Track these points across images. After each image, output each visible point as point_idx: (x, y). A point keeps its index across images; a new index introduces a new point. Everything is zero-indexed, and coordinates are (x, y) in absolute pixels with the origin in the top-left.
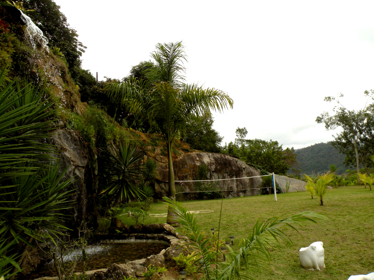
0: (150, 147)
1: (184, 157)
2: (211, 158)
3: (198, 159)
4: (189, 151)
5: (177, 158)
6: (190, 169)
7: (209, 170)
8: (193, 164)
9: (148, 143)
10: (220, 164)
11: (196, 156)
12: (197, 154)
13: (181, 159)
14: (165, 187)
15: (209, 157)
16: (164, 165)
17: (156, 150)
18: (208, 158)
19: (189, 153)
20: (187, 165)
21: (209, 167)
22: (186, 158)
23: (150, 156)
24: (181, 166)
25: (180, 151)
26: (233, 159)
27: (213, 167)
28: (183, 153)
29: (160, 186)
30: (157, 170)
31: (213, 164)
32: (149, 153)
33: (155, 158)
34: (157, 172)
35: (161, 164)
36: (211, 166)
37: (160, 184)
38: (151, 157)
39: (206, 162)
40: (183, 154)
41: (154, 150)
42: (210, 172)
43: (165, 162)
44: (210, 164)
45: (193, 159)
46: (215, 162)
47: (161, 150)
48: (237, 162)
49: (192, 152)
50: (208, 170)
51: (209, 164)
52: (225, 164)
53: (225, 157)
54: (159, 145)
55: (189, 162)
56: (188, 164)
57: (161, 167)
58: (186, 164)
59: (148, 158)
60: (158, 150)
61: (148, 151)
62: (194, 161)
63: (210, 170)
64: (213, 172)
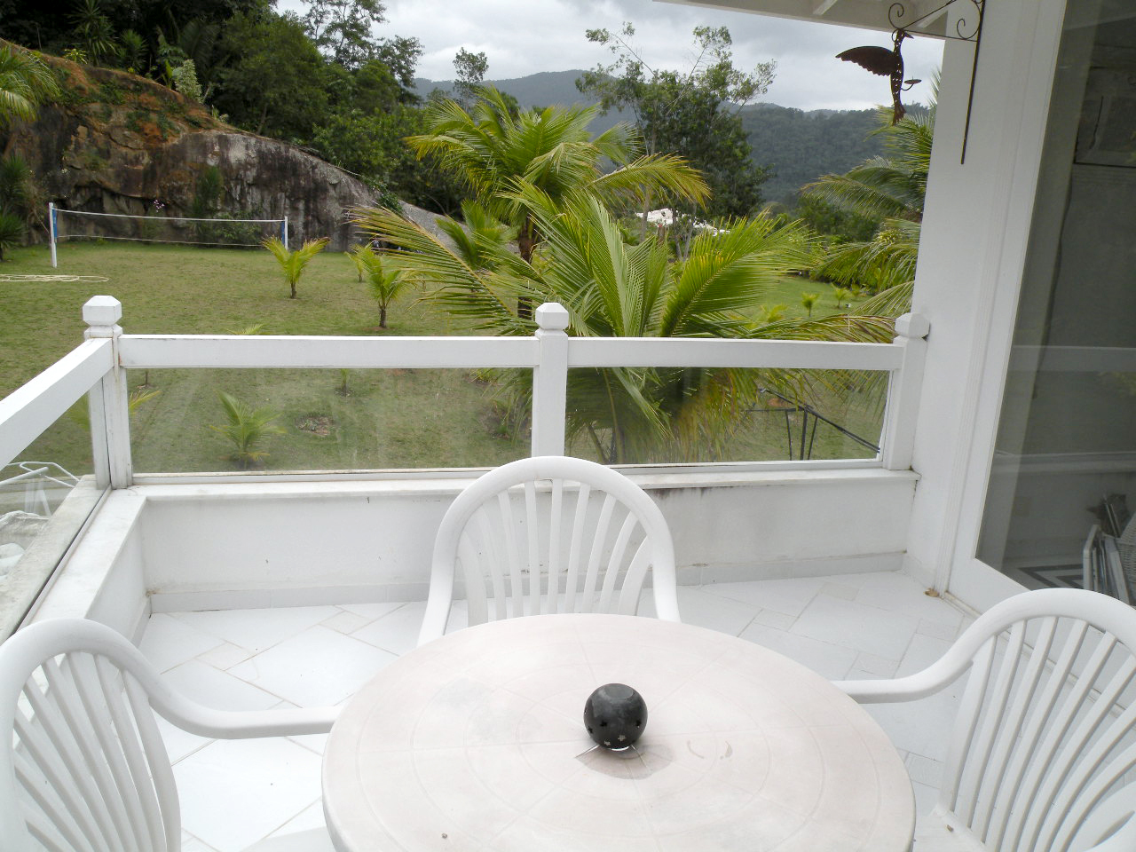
0: (96, 107)
1: (185, 139)
2: (250, 152)
3: (217, 149)
4: (200, 127)
5: (166, 140)
6: (191, 173)
7: (239, 180)
8: (200, 159)
9: (93, 94)
10: (270, 168)
11: (215, 140)
12: (220, 137)
13: (175, 145)
14: (129, 207)
15: (247, 148)
16: (132, 154)
17: (114, 115)
18: (244, 149)
19: (201, 132)
20: (185, 163)
21: (242, 172)
22: (189, 143)
23: (95, 129)
24: (170, 162)
25: (180, 125)
26: (306, 160)
27: (251, 175)
28: (186, 128)
29: (117, 205)
30: (111, 166)
31: (253, 165)
32: (93, 121)
33: (108, 134)
34: (110, 170)
35: (124, 150)
36: (246, 170)
37: (117, 201)
38: (97, 131)
39: (233, 160)
40: (184, 131)
41: (109, 115)
42: (242, 185)
43: (134, 146)
44: (245, 166)
45: (204, 149)
46: (259, 163)
47: (129, 116)
48: (314, 167)
49: (209, 129)
50: (237, 179)
51: (240, 164)
52: (282, 169)
53: (287, 151)
54: (124, 103)
55: (192, 155)
56: (188, 160)
57: (125, 158)
58: (184, 158)
59: (89, 135)
60: (119, 116)
61: (91, 116)
62: (205, 155)
63: (242, 180)
64: (250, 185)
